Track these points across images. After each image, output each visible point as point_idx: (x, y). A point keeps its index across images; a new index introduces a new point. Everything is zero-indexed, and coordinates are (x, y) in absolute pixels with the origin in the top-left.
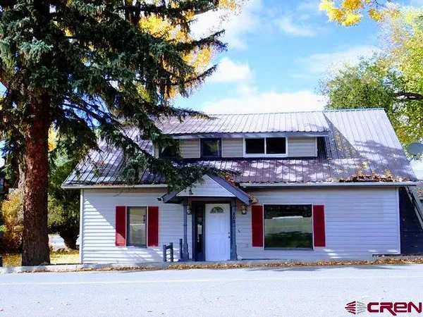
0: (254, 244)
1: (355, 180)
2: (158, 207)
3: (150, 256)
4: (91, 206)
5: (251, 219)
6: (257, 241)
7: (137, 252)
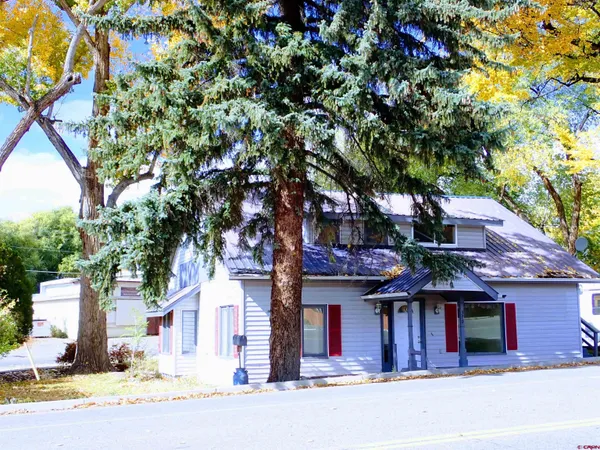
0: (449, 350)
1: (549, 275)
2: (339, 306)
3: (332, 369)
4: (255, 304)
5: (444, 320)
6: (451, 346)
7: (317, 365)
